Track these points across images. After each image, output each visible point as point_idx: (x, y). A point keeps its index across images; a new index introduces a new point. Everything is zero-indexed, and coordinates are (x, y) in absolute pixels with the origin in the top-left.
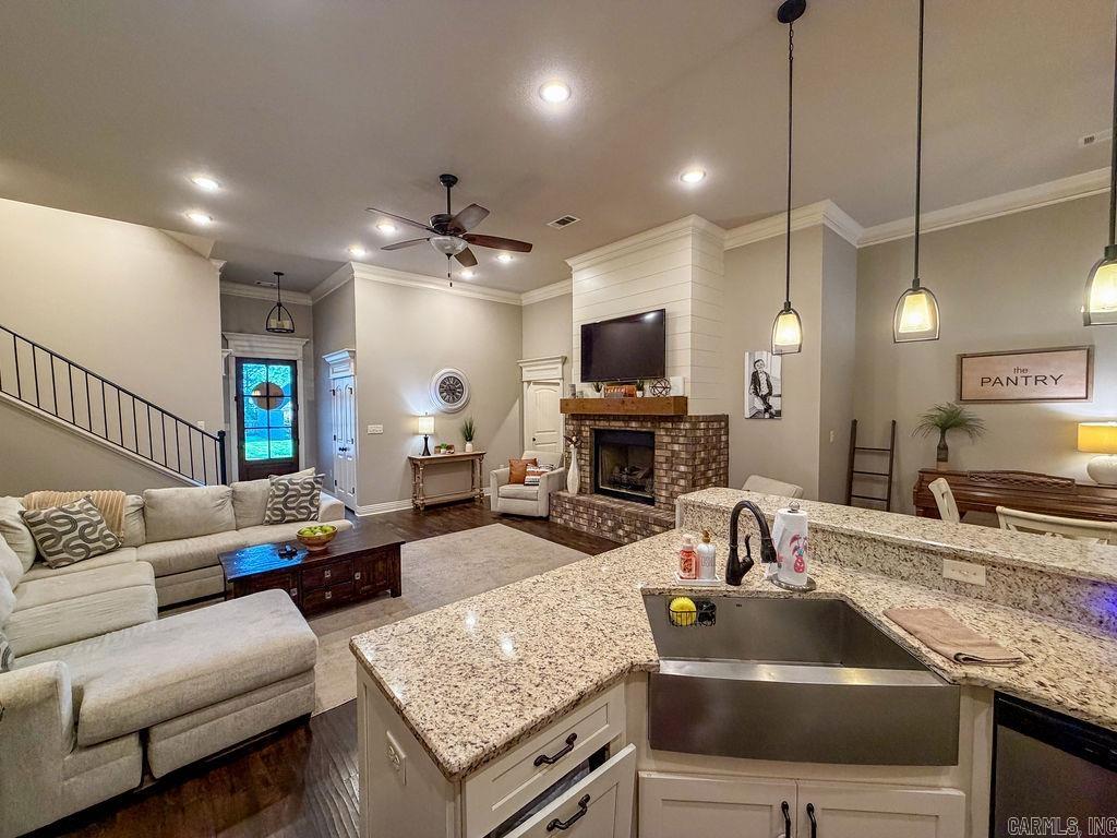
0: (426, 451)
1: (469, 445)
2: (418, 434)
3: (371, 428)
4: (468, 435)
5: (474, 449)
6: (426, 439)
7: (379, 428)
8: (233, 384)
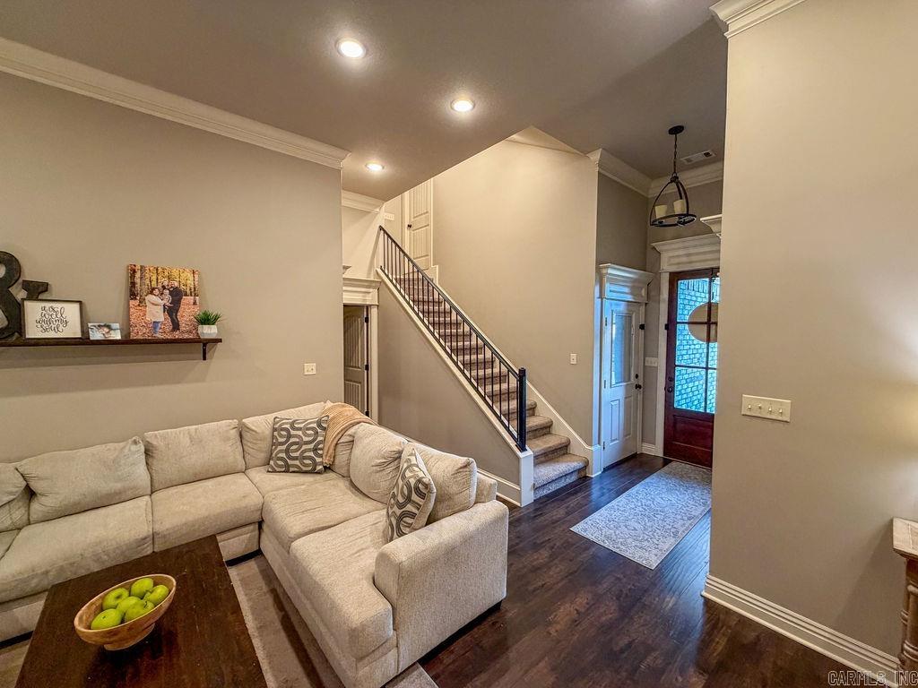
8: (664, 307)
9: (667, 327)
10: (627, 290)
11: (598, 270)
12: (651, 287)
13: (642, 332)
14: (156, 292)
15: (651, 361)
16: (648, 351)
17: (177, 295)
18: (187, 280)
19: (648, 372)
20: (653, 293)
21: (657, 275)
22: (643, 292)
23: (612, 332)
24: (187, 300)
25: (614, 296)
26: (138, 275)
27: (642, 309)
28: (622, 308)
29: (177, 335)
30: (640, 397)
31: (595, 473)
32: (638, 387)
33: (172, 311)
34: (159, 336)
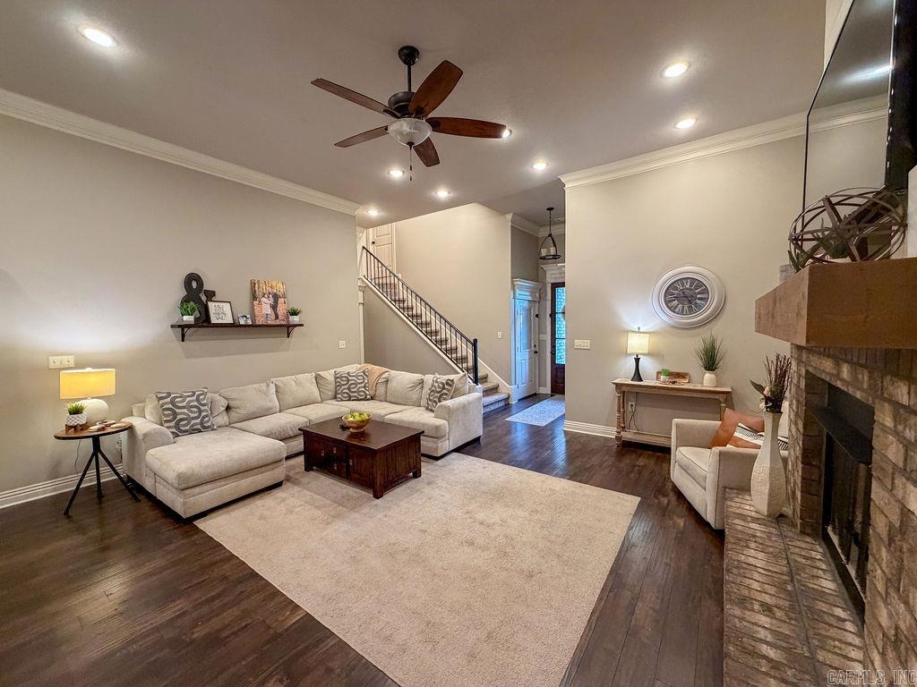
0: (638, 376)
1: (708, 376)
2: (627, 355)
3: (578, 343)
4: (711, 361)
5: (718, 384)
6: (637, 360)
7: (586, 344)
8: (549, 304)
9: (551, 315)
10: (528, 294)
11: (512, 282)
12: (542, 291)
13: (537, 319)
14: (266, 296)
15: (542, 337)
16: (541, 331)
17: (276, 297)
18: (279, 288)
19: (541, 343)
20: (542, 296)
21: (544, 284)
22: (537, 295)
23: (521, 319)
24: (281, 301)
25: (521, 297)
26: (256, 286)
27: (537, 305)
28: (526, 304)
29: (278, 322)
30: (537, 358)
31: (513, 401)
32: (536, 352)
33: (274, 307)
34: (269, 322)
